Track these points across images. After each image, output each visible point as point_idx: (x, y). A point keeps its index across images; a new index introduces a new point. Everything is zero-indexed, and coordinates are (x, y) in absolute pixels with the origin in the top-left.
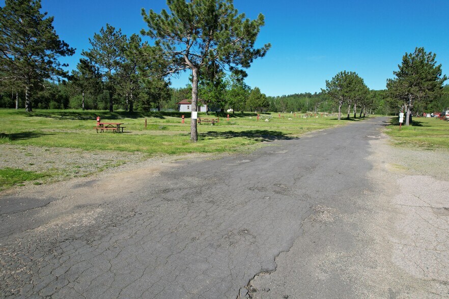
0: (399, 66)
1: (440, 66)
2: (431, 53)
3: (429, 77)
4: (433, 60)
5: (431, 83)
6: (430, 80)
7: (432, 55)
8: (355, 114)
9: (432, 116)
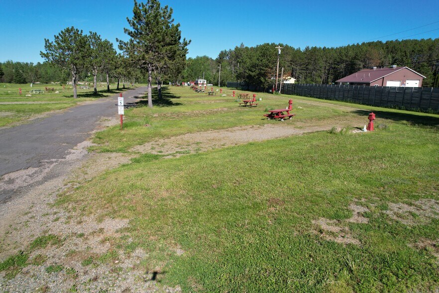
0: (128, 20)
1: (178, 25)
2: (167, 7)
3: (168, 40)
4: (170, 16)
5: (169, 48)
6: (169, 44)
7: (169, 9)
8: (108, 86)
9: (188, 85)
